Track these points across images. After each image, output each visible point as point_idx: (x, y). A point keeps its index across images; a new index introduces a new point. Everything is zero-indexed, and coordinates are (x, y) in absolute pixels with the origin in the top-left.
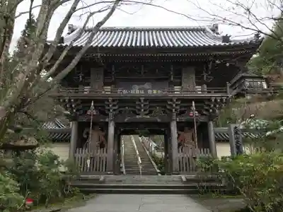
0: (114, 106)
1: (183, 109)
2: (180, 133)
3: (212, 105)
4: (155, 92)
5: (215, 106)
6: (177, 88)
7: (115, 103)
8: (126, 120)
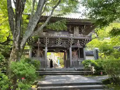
0: (47, 40)
1: (74, 43)
2: (73, 52)
3: (85, 42)
4: (63, 35)
5: (86, 42)
6: (72, 35)
7: (48, 39)
8: (52, 46)
